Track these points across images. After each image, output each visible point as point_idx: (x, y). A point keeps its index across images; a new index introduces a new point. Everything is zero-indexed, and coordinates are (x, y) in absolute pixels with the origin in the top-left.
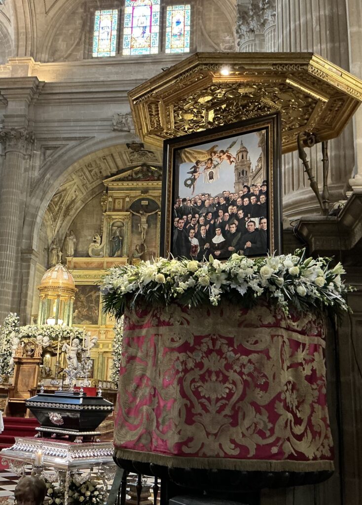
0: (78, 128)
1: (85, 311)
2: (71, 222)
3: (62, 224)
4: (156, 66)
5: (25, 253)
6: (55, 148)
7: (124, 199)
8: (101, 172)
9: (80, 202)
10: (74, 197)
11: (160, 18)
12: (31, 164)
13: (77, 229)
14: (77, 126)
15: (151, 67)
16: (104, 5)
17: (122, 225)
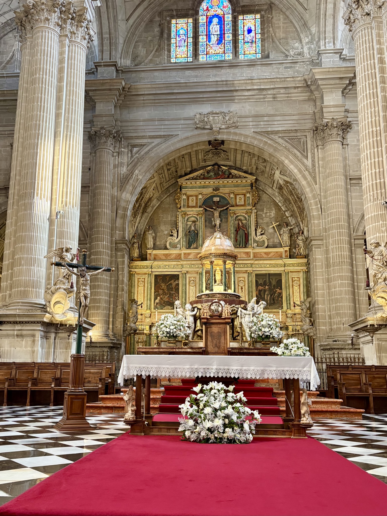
0: (163, 127)
1: (166, 298)
2: (149, 218)
3: (140, 220)
4: (232, 69)
5: (120, 243)
6: (142, 145)
7: (197, 196)
8: (176, 171)
9: (156, 200)
10: (152, 195)
11: (232, 27)
12: (120, 161)
13: (155, 224)
14: (162, 125)
15: (228, 70)
16: (180, 14)
17: (196, 220)
